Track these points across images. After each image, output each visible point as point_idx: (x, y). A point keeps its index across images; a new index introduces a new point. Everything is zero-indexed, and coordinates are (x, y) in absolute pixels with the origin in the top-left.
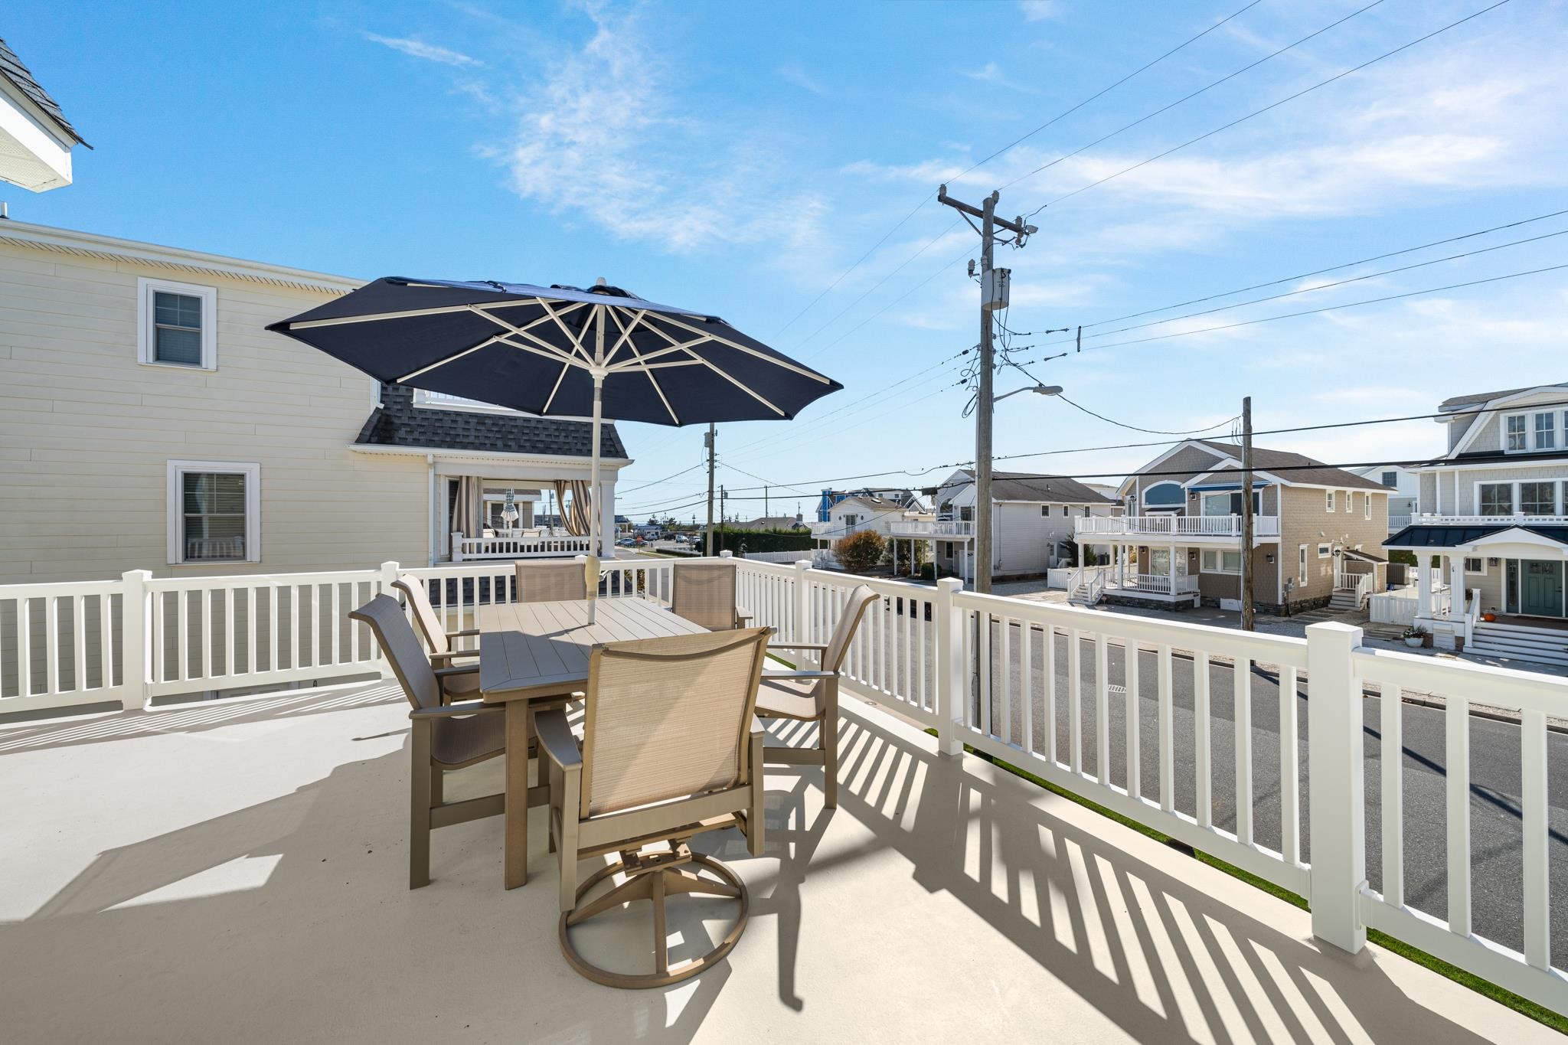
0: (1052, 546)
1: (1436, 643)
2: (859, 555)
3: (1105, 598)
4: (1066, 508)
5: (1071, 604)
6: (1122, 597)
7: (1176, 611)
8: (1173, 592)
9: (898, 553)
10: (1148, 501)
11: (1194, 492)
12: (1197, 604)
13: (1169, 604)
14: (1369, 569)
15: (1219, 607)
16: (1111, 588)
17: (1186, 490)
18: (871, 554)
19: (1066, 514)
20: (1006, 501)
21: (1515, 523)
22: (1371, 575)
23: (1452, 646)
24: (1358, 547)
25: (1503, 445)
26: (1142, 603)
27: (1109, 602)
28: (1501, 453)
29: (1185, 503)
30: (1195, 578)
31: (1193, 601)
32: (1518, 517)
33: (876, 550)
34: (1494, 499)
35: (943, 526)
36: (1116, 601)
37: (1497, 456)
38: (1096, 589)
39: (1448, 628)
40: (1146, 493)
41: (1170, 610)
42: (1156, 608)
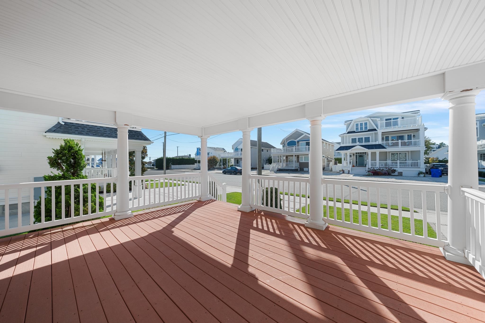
0: (264, 160)
1: (345, 172)
2: (211, 163)
3: (279, 170)
4: (267, 150)
5: (271, 171)
6: (283, 169)
7: (295, 171)
8: (294, 167)
9: (223, 163)
10: (288, 145)
11: (298, 142)
12: (299, 170)
13: (293, 170)
14: (331, 161)
15: (303, 170)
16: (280, 167)
17: (296, 142)
18: (215, 162)
19: (267, 152)
20: (253, 147)
21: (357, 145)
22: (332, 162)
23: (348, 172)
24: (329, 157)
25: (355, 130)
26: (287, 170)
27: (280, 171)
28: (355, 131)
29: (296, 145)
30: (298, 163)
31: (298, 169)
32: (358, 143)
33: (216, 161)
34: (354, 140)
35: (236, 153)
36: (281, 170)
37: (354, 132)
38: (276, 168)
39: (347, 169)
40: (287, 143)
41: (293, 171)
42: (290, 171)
